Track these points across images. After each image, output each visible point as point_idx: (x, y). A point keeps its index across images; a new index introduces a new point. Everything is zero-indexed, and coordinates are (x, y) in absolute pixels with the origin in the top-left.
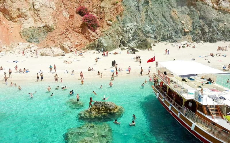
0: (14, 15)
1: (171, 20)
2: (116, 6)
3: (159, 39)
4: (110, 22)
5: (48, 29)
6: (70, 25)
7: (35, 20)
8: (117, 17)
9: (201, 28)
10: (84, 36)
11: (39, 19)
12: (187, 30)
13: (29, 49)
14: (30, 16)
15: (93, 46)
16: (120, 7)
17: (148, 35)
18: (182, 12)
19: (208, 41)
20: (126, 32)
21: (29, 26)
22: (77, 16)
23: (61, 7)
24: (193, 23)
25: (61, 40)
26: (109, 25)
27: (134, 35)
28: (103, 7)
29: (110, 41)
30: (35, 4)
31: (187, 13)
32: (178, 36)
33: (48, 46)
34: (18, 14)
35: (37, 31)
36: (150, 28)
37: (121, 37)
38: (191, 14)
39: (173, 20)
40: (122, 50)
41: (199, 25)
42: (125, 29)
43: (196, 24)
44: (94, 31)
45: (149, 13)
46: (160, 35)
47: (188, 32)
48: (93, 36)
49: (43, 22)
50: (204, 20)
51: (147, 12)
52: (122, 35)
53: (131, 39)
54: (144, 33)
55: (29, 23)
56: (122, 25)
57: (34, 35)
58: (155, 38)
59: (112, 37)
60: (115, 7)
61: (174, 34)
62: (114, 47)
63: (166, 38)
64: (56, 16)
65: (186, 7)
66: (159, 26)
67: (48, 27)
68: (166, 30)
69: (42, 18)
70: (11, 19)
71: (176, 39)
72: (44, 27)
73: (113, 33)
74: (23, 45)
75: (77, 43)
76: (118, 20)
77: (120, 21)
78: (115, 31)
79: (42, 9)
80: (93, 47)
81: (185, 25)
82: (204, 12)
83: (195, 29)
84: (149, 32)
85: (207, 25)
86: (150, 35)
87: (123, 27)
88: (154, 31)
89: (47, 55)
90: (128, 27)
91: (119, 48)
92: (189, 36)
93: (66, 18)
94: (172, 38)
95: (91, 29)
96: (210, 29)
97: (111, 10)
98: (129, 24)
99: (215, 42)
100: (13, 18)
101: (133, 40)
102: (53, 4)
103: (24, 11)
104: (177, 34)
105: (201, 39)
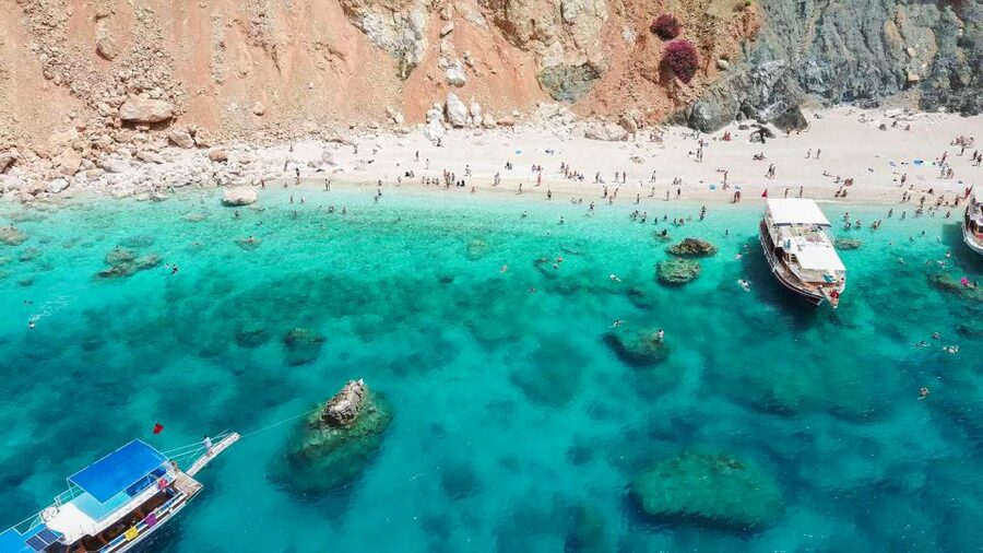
0: (525, 36)
1: (880, 47)
2: (743, 13)
3: (835, 96)
4: (724, 62)
5: (593, 72)
6: (638, 64)
7: (566, 48)
8: (743, 44)
9: (953, 70)
10: (664, 89)
11: (573, 46)
12: (912, 77)
13: (560, 119)
14: (555, 37)
15: (683, 116)
16: (752, 16)
17: (810, 86)
18: (919, 22)
19: (957, 110)
20: (758, 83)
21: (554, 63)
22: (653, 40)
23: (619, 13)
24: (936, 57)
25: (619, 101)
26: (720, 68)
27: (774, 91)
28: (713, 17)
29: (719, 107)
30: (565, 7)
31: (932, 23)
32: (887, 91)
33: (593, 113)
34: (531, 33)
35: (570, 74)
36: (818, 69)
37: (744, 95)
38: (940, 30)
39: (886, 47)
40: (741, 128)
41: (950, 64)
42: (756, 75)
43: (942, 61)
44: (686, 81)
45: (824, 26)
46: (840, 86)
47: (915, 82)
48: (684, 95)
49: (581, 54)
50: (968, 50)
51: (820, 22)
52: (746, 89)
53: (766, 100)
54: (803, 81)
55: (554, 56)
56: (750, 66)
57: (565, 84)
58: (827, 94)
59: (723, 96)
60: (741, 15)
61: (876, 83)
62: (726, 120)
63: (855, 94)
64: (608, 38)
65: (933, 7)
66: (842, 65)
67: (592, 68)
68: (859, 74)
69: (579, 43)
70: (519, 43)
71: (880, 99)
72: (583, 66)
73: (727, 88)
74: (547, 107)
75: (649, 110)
76: (744, 51)
77: (748, 54)
78: (732, 81)
79: (578, 21)
80: (681, 119)
81: (914, 60)
82: (976, 27)
83: (934, 75)
84: (813, 80)
85: (970, 65)
86: (816, 87)
87: (753, 70)
88: (825, 78)
89: (596, 138)
90: (763, 70)
91: (736, 122)
92: (915, 93)
93: (628, 45)
94: (869, 97)
95: (680, 78)
96: (975, 78)
97: (731, 27)
98: (767, 64)
99: (975, 114)
100: (523, 43)
101: (771, 101)
102: (601, 4)
103: (543, 26)
104: (885, 84)
105: (943, 101)
